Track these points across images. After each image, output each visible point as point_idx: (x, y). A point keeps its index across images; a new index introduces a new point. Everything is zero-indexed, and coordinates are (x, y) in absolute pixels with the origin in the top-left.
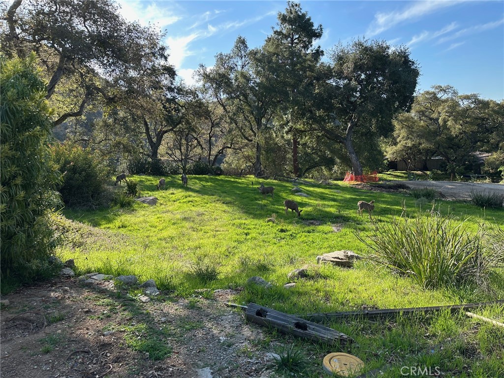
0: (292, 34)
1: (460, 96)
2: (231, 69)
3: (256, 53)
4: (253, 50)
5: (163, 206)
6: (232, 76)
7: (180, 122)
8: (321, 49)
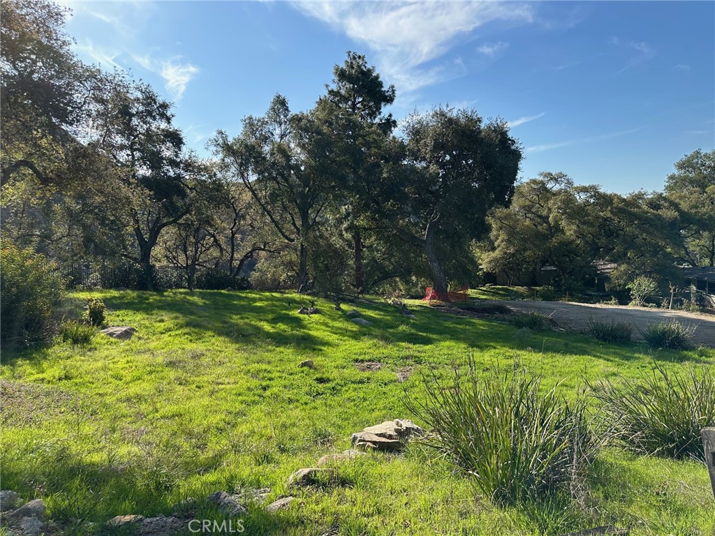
0: (354, 95)
1: (575, 188)
2: (265, 139)
3: (300, 120)
4: (297, 115)
5: (142, 341)
6: (267, 149)
7: (188, 211)
8: (393, 118)
